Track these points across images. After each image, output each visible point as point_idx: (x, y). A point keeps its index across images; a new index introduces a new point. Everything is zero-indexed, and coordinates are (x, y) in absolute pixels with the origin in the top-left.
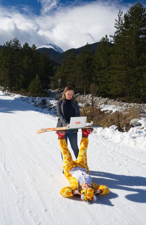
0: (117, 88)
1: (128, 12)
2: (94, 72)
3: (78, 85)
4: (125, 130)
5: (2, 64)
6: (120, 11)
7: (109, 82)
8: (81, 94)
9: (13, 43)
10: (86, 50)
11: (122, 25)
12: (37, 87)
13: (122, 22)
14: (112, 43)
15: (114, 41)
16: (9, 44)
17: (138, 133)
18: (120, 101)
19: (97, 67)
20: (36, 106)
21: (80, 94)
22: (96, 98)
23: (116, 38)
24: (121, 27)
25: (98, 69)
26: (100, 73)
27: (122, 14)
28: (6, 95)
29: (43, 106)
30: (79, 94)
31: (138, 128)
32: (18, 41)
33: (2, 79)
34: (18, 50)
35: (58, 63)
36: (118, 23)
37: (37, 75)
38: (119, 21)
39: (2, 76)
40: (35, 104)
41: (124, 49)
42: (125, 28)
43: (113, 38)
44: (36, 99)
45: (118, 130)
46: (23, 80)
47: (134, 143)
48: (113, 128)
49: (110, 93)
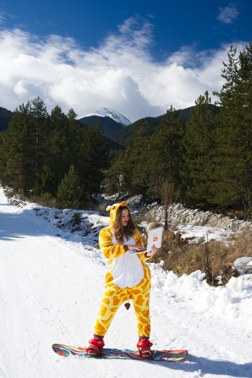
0: (226, 191)
1: (247, 48)
2: (184, 162)
3: (153, 186)
4: (220, 282)
5: (11, 145)
6: (231, 48)
7: (213, 181)
8: (161, 203)
9: (33, 106)
10: (168, 119)
11: (237, 73)
12: (71, 190)
13: (236, 68)
14: (219, 105)
15: (221, 102)
16: (25, 109)
17: (245, 291)
18: (234, 218)
19: (190, 151)
20: (61, 226)
21: (158, 203)
22: (187, 211)
23: (225, 96)
24: (235, 76)
25: (191, 155)
26: (195, 164)
27: (235, 53)
28: (12, 204)
29: (74, 228)
30: (156, 203)
31: (248, 279)
32: (42, 102)
33: (10, 174)
34: (42, 119)
35: (120, 143)
36: (228, 70)
37: (72, 167)
38: (231, 65)
39: (10, 168)
40: (60, 222)
41: (241, 117)
42: (242, 77)
43: (219, 97)
44: (62, 212)
45: (208, 282)
46: (49, 175)
47: (235, 315)
48: (197, 277)
49: (215, 201)
